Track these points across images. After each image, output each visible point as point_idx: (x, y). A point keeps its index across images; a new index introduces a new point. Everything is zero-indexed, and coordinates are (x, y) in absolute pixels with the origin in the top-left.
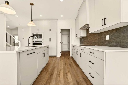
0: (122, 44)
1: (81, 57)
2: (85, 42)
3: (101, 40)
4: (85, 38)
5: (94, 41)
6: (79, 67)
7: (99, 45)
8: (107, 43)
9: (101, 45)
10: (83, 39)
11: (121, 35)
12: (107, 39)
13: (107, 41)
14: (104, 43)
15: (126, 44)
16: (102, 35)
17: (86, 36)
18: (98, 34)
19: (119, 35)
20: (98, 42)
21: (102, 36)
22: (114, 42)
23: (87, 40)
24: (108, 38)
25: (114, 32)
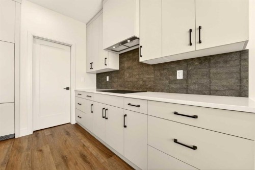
0: (214, 87)
1: (125, 127)
2: (114, 82)
3: (160, 79)
4: (113, 75)
5: (141, 83)
6: (114, 154)
7: (157, 91)
8: (178, 86)
9: (162, 91)
10: (108, 77)
11: (213, 70)
12: (178, 78)
13: (178, 82)
14: (169, 86)
15: (222, 89)
16: (164, 69)
17: (118, 69)
18: (154, 65)
19: (208, 70)
20: (152, 83)
21: (165, 71)
22: (195, 84)
23: (120, 78)
24: (180, 75)
25: (196, 64)
